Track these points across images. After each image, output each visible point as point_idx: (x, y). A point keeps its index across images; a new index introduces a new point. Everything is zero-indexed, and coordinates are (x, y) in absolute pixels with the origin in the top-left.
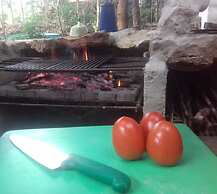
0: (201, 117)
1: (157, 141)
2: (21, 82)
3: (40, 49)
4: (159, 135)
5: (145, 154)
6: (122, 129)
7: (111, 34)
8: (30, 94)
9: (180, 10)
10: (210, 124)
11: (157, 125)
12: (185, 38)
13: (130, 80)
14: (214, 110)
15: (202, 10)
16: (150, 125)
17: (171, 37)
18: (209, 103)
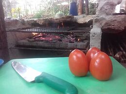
0: (118, 56)
1: (96, 64)
2: (30, 38)
3: (41, 23)
4: (97, 60)
5: (88, 73)
6: (75, 57)
7: (75, 16)
8: (34, 44)
9: (108, 2)
10: (122, 59)
11: (96, 54)
12: (110, 16)
13: (84, 38)
14: (124, 52)
15: (118, 4)
16: (92, 55)
17: (103, 16)
18: (122, 49)
